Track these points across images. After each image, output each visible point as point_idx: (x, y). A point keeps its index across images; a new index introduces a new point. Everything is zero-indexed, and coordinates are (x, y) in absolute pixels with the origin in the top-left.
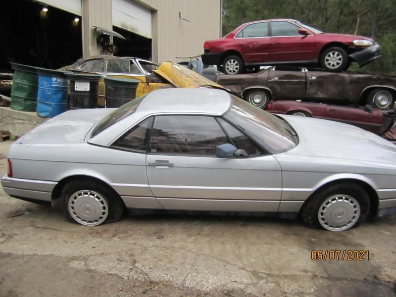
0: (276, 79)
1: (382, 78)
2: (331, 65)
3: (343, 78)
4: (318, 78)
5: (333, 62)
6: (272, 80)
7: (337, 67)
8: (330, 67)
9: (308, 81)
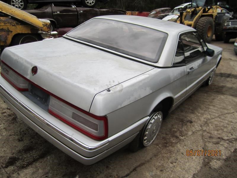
0: (58, 12)
1: (114, 11)
2: (89, 3)
3: (96, 11)
4: (84, 11)
5: (90, 1)
6: (56, 13)
7: (93, 4)
8: (89, 5)
9: (79, 14)
